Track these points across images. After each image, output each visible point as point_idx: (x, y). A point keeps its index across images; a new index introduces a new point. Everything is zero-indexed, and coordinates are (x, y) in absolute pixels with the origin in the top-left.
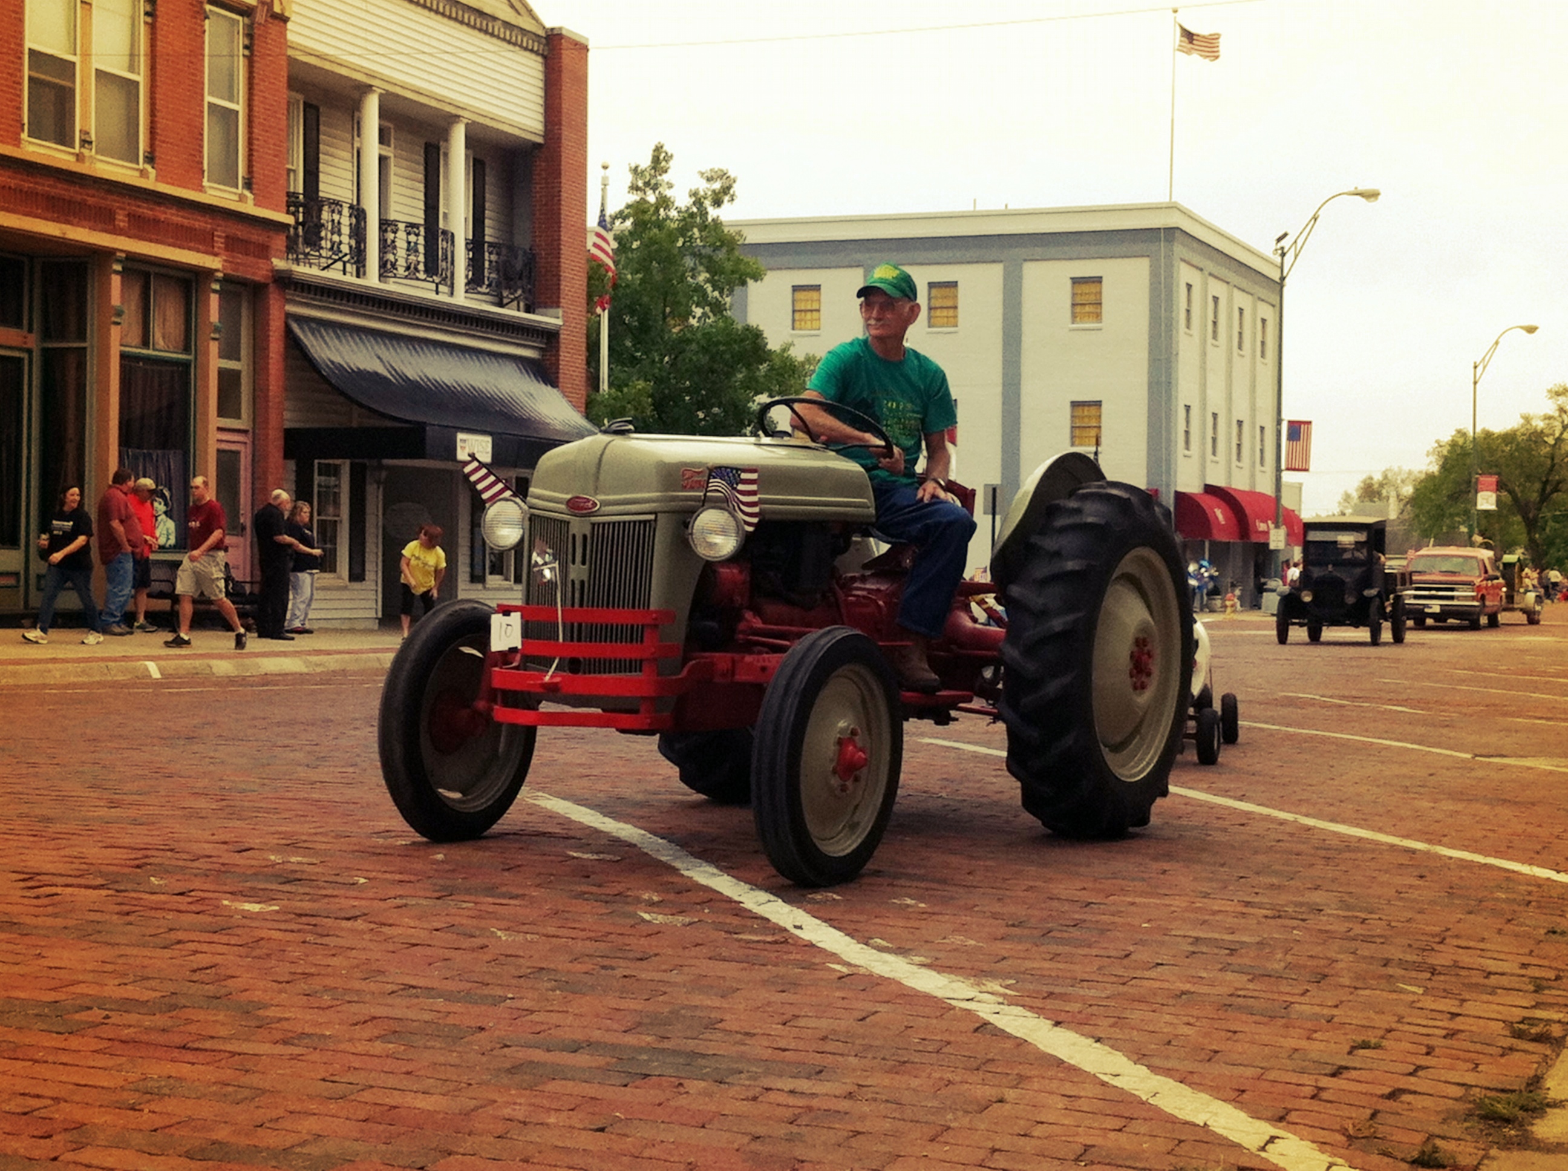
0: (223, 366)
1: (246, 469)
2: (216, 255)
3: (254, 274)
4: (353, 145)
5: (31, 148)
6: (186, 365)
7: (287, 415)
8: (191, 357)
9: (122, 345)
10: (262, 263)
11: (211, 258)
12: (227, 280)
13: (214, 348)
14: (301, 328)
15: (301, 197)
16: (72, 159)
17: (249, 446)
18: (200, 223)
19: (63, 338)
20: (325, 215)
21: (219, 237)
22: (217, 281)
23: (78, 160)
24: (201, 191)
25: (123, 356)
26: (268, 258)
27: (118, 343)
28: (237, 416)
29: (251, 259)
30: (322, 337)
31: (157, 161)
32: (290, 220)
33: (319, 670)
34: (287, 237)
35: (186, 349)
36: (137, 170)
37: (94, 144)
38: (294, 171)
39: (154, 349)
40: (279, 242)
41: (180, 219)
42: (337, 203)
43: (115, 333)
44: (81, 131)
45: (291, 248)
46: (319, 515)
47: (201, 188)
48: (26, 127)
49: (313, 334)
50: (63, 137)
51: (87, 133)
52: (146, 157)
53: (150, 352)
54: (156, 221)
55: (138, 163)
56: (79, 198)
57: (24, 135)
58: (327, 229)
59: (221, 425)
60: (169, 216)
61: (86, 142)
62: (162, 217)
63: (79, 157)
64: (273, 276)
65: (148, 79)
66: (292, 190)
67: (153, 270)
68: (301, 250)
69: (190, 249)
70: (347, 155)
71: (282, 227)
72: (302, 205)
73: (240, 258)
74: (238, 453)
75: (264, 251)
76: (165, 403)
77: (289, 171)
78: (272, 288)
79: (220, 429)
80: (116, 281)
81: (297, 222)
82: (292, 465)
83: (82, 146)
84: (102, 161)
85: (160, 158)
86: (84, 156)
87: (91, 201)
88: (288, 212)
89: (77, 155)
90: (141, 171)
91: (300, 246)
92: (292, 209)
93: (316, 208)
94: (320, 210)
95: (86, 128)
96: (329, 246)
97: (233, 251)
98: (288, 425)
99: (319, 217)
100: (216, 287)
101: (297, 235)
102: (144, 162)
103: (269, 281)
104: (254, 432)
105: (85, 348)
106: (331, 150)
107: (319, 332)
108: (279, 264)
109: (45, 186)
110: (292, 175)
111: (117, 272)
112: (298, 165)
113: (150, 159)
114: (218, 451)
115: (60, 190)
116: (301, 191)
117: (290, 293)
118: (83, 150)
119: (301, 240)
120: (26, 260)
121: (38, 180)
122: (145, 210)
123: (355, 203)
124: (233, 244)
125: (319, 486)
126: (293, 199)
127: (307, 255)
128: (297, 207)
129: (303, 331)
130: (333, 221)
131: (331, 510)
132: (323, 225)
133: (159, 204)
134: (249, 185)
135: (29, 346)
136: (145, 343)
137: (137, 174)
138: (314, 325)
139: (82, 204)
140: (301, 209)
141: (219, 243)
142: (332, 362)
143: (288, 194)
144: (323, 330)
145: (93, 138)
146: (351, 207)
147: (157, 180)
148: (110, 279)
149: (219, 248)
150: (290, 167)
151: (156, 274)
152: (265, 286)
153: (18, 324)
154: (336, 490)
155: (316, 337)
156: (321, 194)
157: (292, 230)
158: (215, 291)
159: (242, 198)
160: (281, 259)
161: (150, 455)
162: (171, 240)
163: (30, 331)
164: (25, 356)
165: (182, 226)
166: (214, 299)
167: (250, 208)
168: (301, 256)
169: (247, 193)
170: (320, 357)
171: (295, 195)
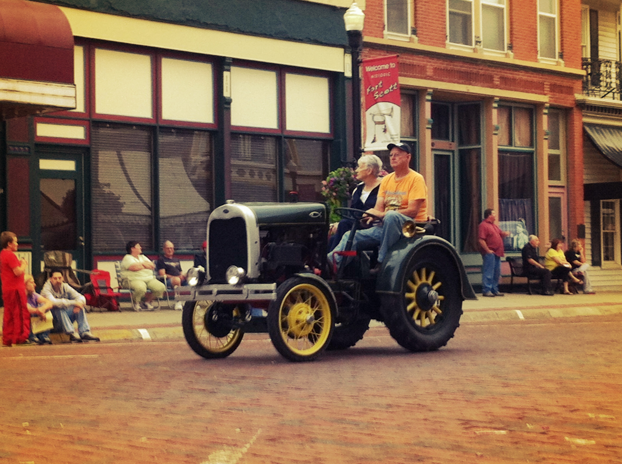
0: (550, 153)
1: (564, 207)
2: (545, 94)
3: (565, 103)
4: (616, 29)
5: (451, 48)
6: (531, 154)
7: (585, 177)
8: (534, 149)
9: (499, 145)
10: (570, 98)
11: (543, 96)
12: (552, 107)
13: (546, 143)
14: (591, 129)
15: (589, 60)
16: (472, 51)
17: (566, 194)
18: (536, 78)
19: (469, 143)
20: (603, 68)
21: (547, 85)
22: (546, 108)
23: (474, 52)
24: (536, 62)
25: (500, 151)
26: (573, 95)
27: (497, 144)
28: (559, 179)
29: (563, 95)
30: (603, 134)
31: (514, 48)
32: (584, 73)
33: (606, 313)
34: (583, 82)
35: (531, 145)
36: (504, 54)
37: (482, 43)
38: (585, 46)
39: (515, 147)
40: (578, 85)
41: (526, 77)
42: (608, 61)
43: (495, 139)
44: (475, 36)
45: (585, 87)
46: (604, 229)
47: (536, 60)
48: (448, 37)
49: (598, 133)
50: (466, 40)
51: (478, 37)
52: (508, 47)
53: (513, 148)
54: (514, 80)
55: (504, 50)
56: (475, 71)
57: (448, 42)
58: (603, 76)
59: (550, 184)
60: (520, 76)
61: (478, 42)
62: (517, 77)
63: (475, 50)
64: (575, 103)
65: (509, 6)
66: (584, 57)
67: (513, 105)
68: (589, 88)
69: (532, 92)
70: (614, 35)
71: (579, 77)
72: (590, 64)
73: (558, 95)
74: (559, 198)
75: (570, 91)
76: (521, 175)
77: (583, 47)
78: (575, 110)
79: (550, 186)
80: (495, 112)
81: (588, 74)
82: (588, 203)
83: (476, 44)
84: (485, 51)
85: (516, 47)
86: (477, 50)
87: (482, 72)
88: (582, 69)
89: (474, 49)
90: (506, 54)
91: (590, 86)
92: (585, 67)
93: (597, 65)
94: (600, 66)
95: (477, 35)
96: (605, 85)
97: (554, 92)
98: (585, 182)
99: (599, 71)
100: (546, 111)
101: (587, 81)
102: (508, 49)
103: (572, 106)
104: (567, 187)
105: (480, 148)
106: (605, 33)
107: (601, 131)
108: (579, 97)
109: (458, 66)
110: (584, 49)
111: (495, 108)
112: (587, 44)
113: (511, 47)
114: (550, 198)
115: (465, 68)
116: (589, 56)
117: (584, 112)
118: (477, 46)
119: (590, 82)
120: (450, 105)
121: (455, 64)
122: (509, 75)
123: (618, 60)
124: (554, 88)
125: (604, 214)
126: (585, 61)
127: (593, 90)
128: (587, 66)
129: (593, 132)
130: (607, 71)
131: (610, 227)
132: (601, 74)
133: (516, 71)
134: (561, 56)
135: (453, 149)
136: (510, 144)
137: (504, 56)
138: (597, 128)
139: (477, 74)
140: (589, 66)
141: (547, 88)
142: (608, 147)
143: (582, 58)
144: (602, 130)
145: (481, 39)
146: (616, 63)
147: (514, 58)
148: (491, 112)
149: (547, 91)
150: (582, 44)
151: (514, 107)
152: (571, 109)
153: (447, 138)
154: (613, 216)
155: (599, 135)
156: (600, 57)
157: (585, 78)
158: (545, 114)
159: (558, 63)
160: (580, 94)
161: (514, 202)
162: (522, 89)
163: (453, 141)
164: (451, 154)
165: (527, 81)
166: (545, 118)
167: (562, 68)
168: (590, 92)
169: (561, 61)
170: (602, 145)
171: (586, 59)
